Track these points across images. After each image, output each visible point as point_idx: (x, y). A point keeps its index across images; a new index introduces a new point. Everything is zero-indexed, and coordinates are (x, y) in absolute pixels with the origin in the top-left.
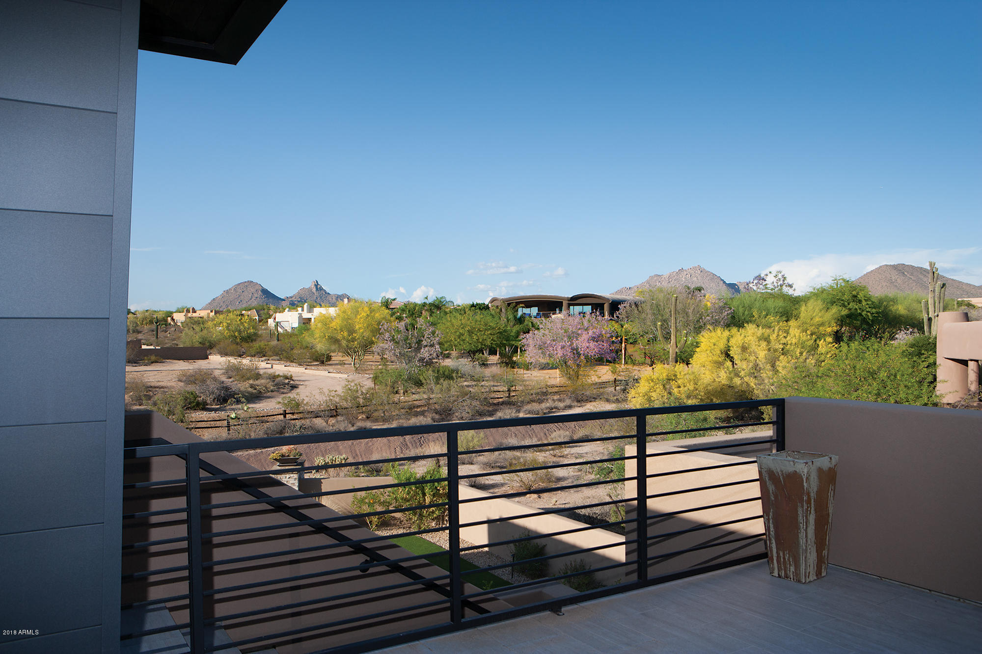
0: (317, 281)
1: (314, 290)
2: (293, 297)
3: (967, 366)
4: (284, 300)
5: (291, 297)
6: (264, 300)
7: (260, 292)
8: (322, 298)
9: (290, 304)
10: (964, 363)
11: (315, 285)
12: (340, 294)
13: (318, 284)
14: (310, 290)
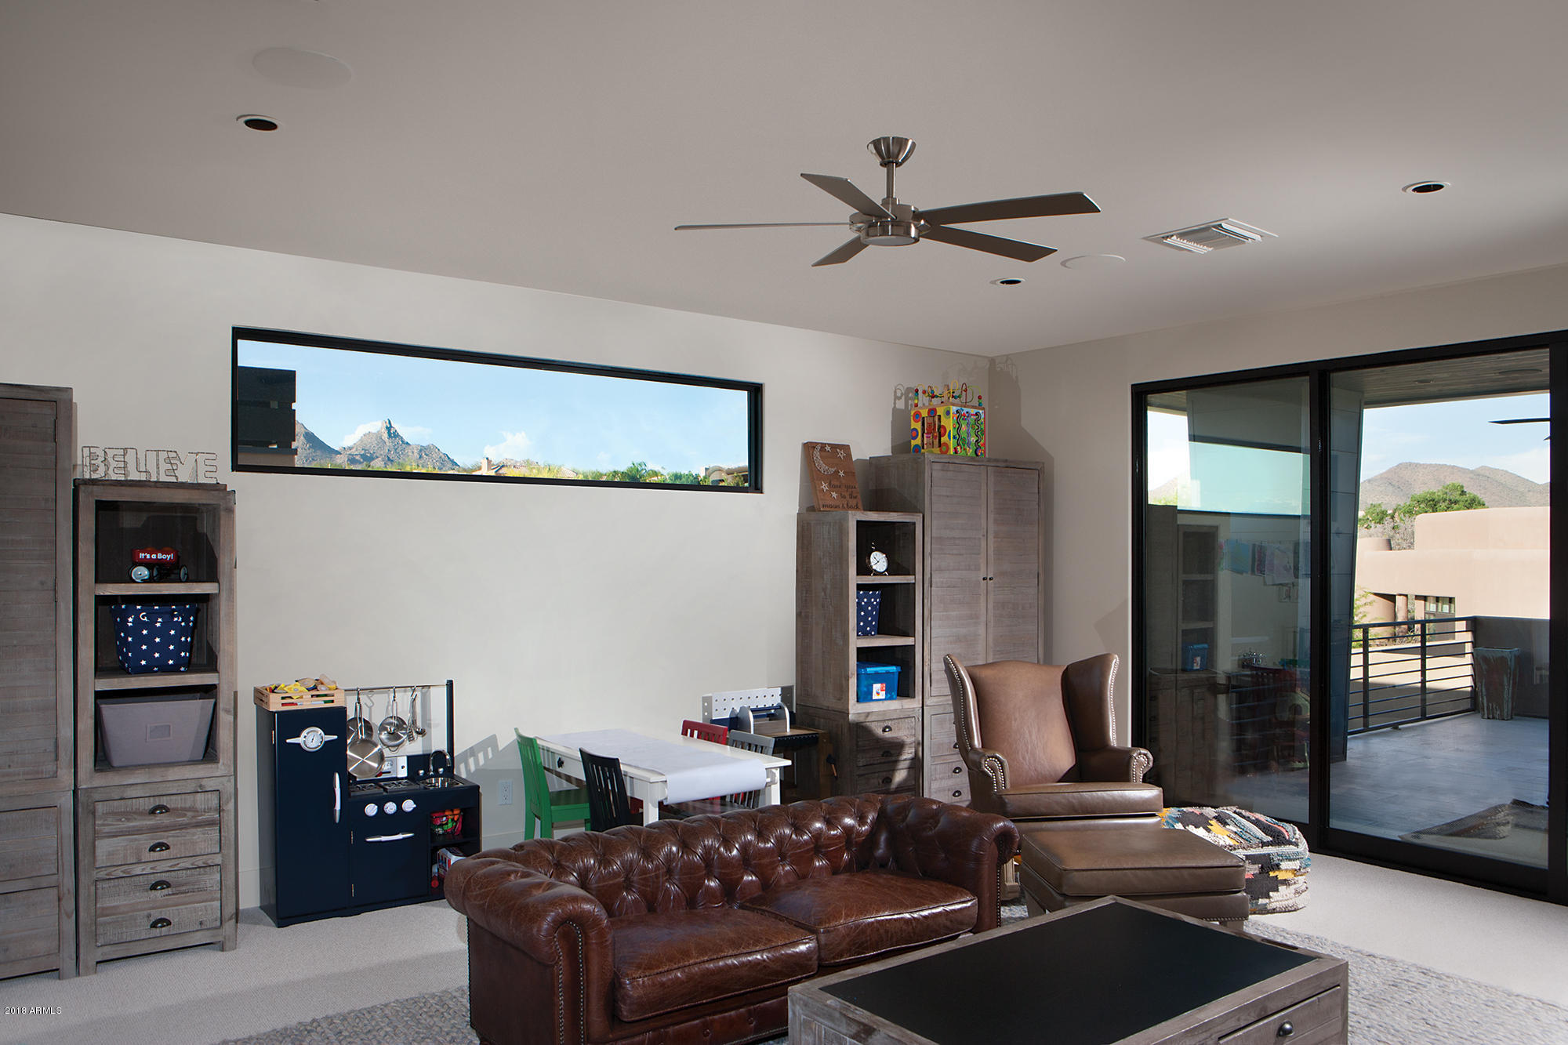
0: (390, 422)
1: (385, 436)
2: (353, 448)
3: (1395, 602)
4: (338, 453)
5: (350, 448)
6: (308, 451)
7: (302, 438)
8: (398, 451)
9: (349, 460)
10: (1391, 598)
11: (387, 428)
12: (424, 445)
13: (391, 426)
14: (379, 436)
